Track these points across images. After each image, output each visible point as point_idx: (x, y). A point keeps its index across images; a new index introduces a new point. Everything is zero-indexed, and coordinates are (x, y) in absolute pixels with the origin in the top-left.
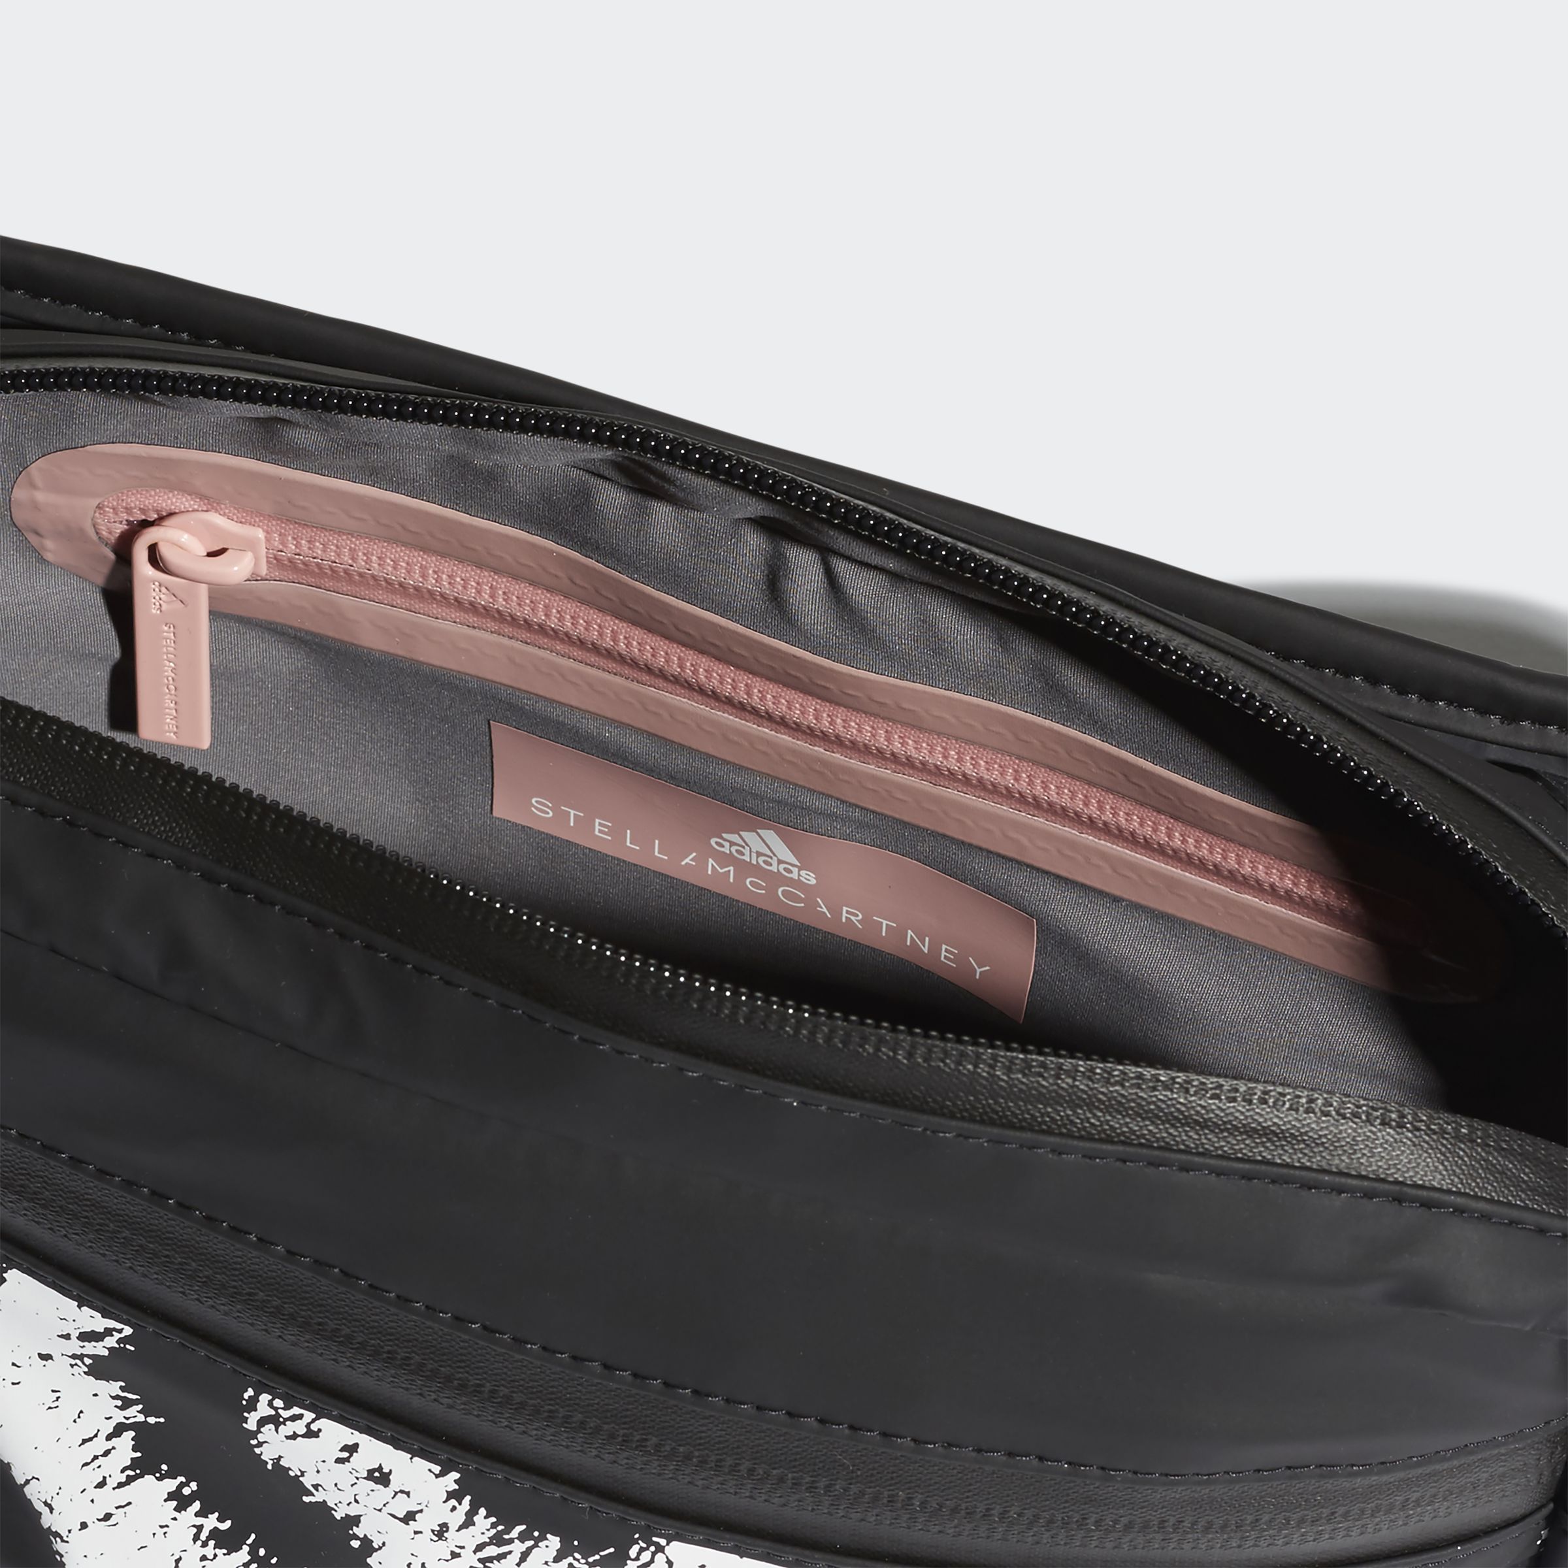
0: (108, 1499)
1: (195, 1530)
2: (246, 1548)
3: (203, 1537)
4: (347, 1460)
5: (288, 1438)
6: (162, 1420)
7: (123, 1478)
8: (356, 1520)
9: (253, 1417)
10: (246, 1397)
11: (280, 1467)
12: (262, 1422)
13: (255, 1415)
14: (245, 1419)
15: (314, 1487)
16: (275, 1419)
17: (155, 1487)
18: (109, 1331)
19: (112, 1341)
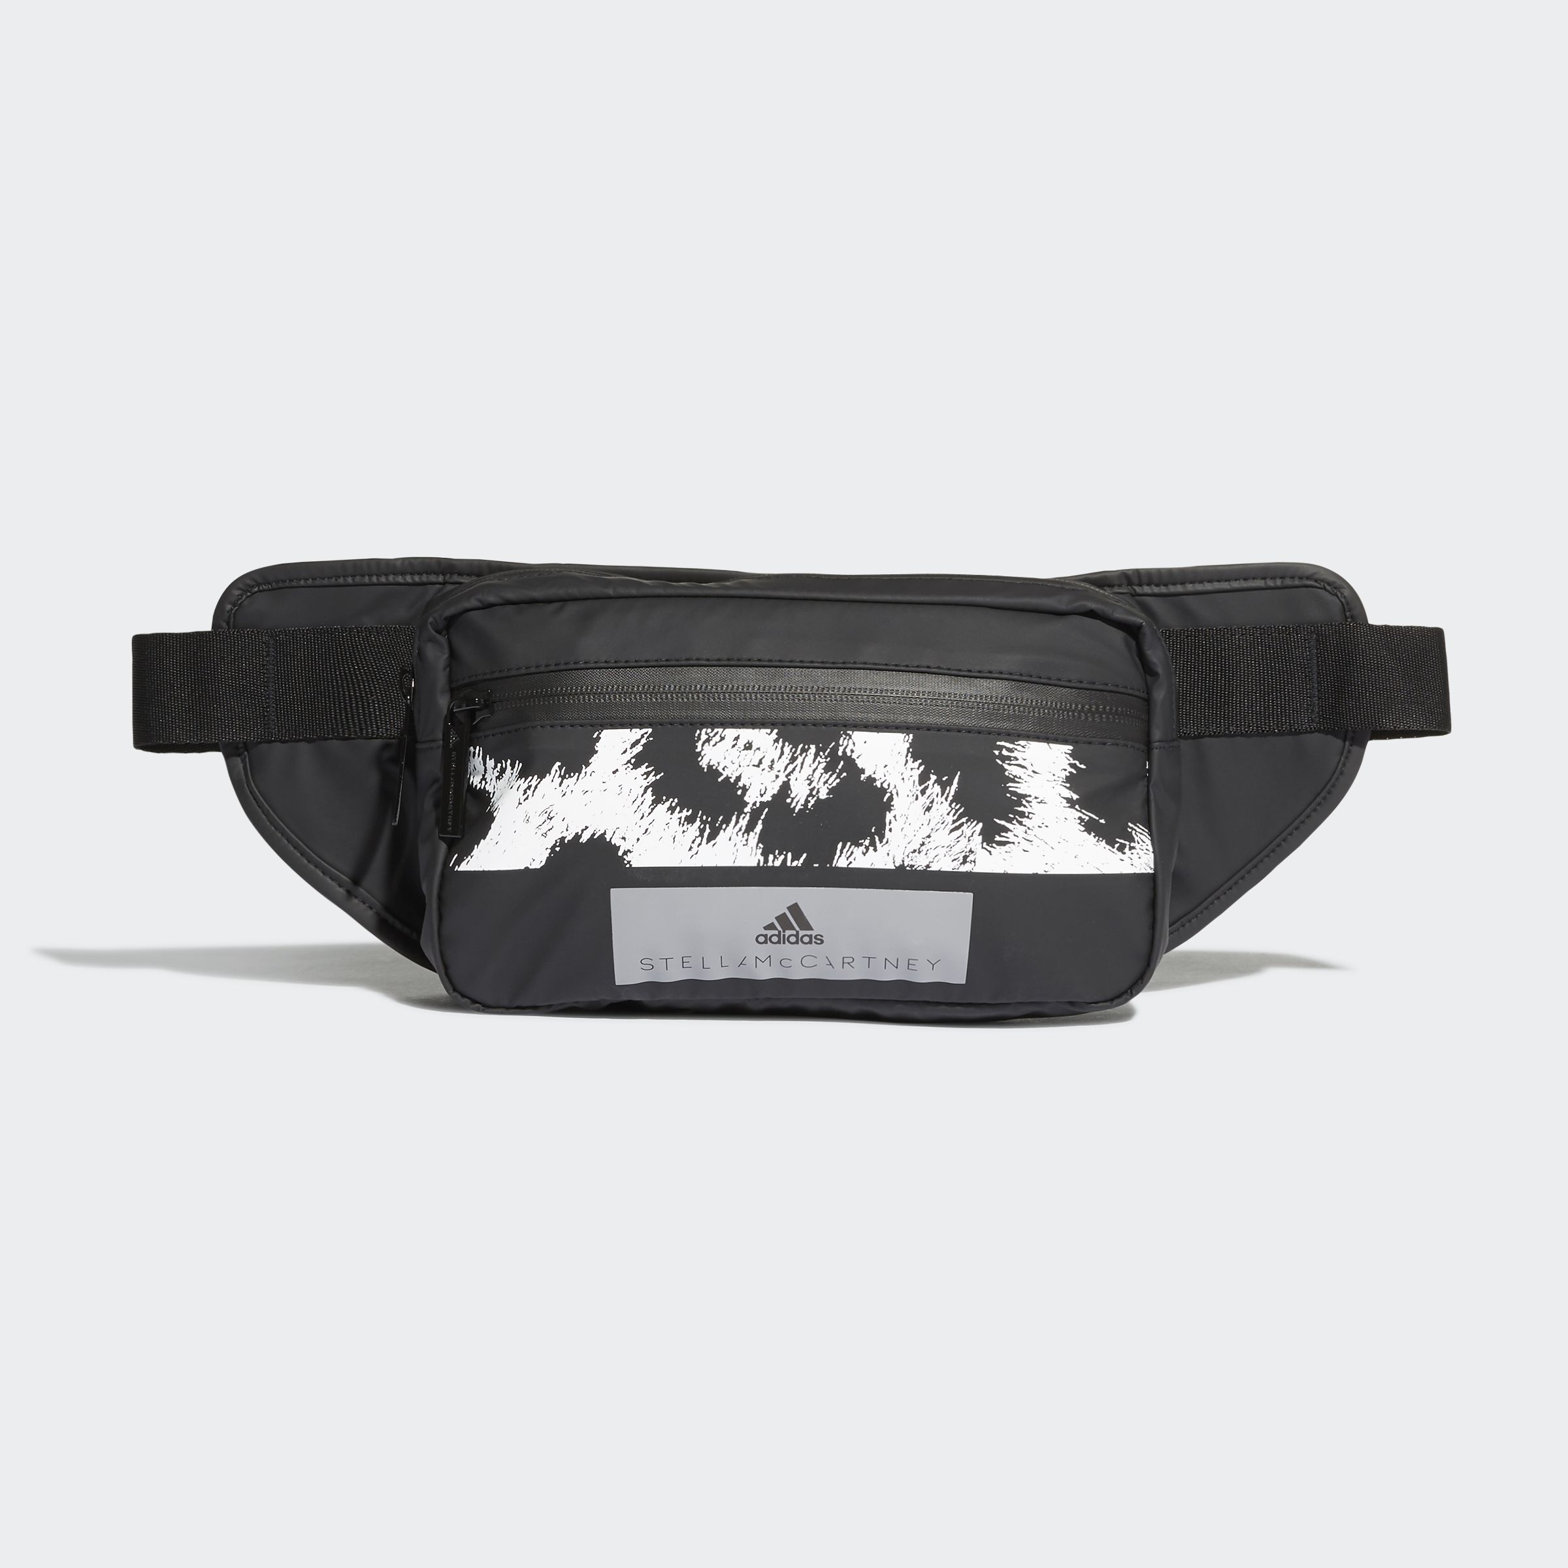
0: (645, 823)
1: (679, 820)
2: (698, 819)
3: (682, 822)
4: (736, 744)
5: (713, 746)
6: (662, 774)
7: (650, 811)
8: (738, 778)
9: (699, 744)
10: (696, 735)
11: (710, 767)
12: (703, 745)
13: (700, 743)
14: (696, 747)
15: (724, 769)
16: (708, 740)
17: (662, 808)
18: (642, 736)
19: (643, 741)
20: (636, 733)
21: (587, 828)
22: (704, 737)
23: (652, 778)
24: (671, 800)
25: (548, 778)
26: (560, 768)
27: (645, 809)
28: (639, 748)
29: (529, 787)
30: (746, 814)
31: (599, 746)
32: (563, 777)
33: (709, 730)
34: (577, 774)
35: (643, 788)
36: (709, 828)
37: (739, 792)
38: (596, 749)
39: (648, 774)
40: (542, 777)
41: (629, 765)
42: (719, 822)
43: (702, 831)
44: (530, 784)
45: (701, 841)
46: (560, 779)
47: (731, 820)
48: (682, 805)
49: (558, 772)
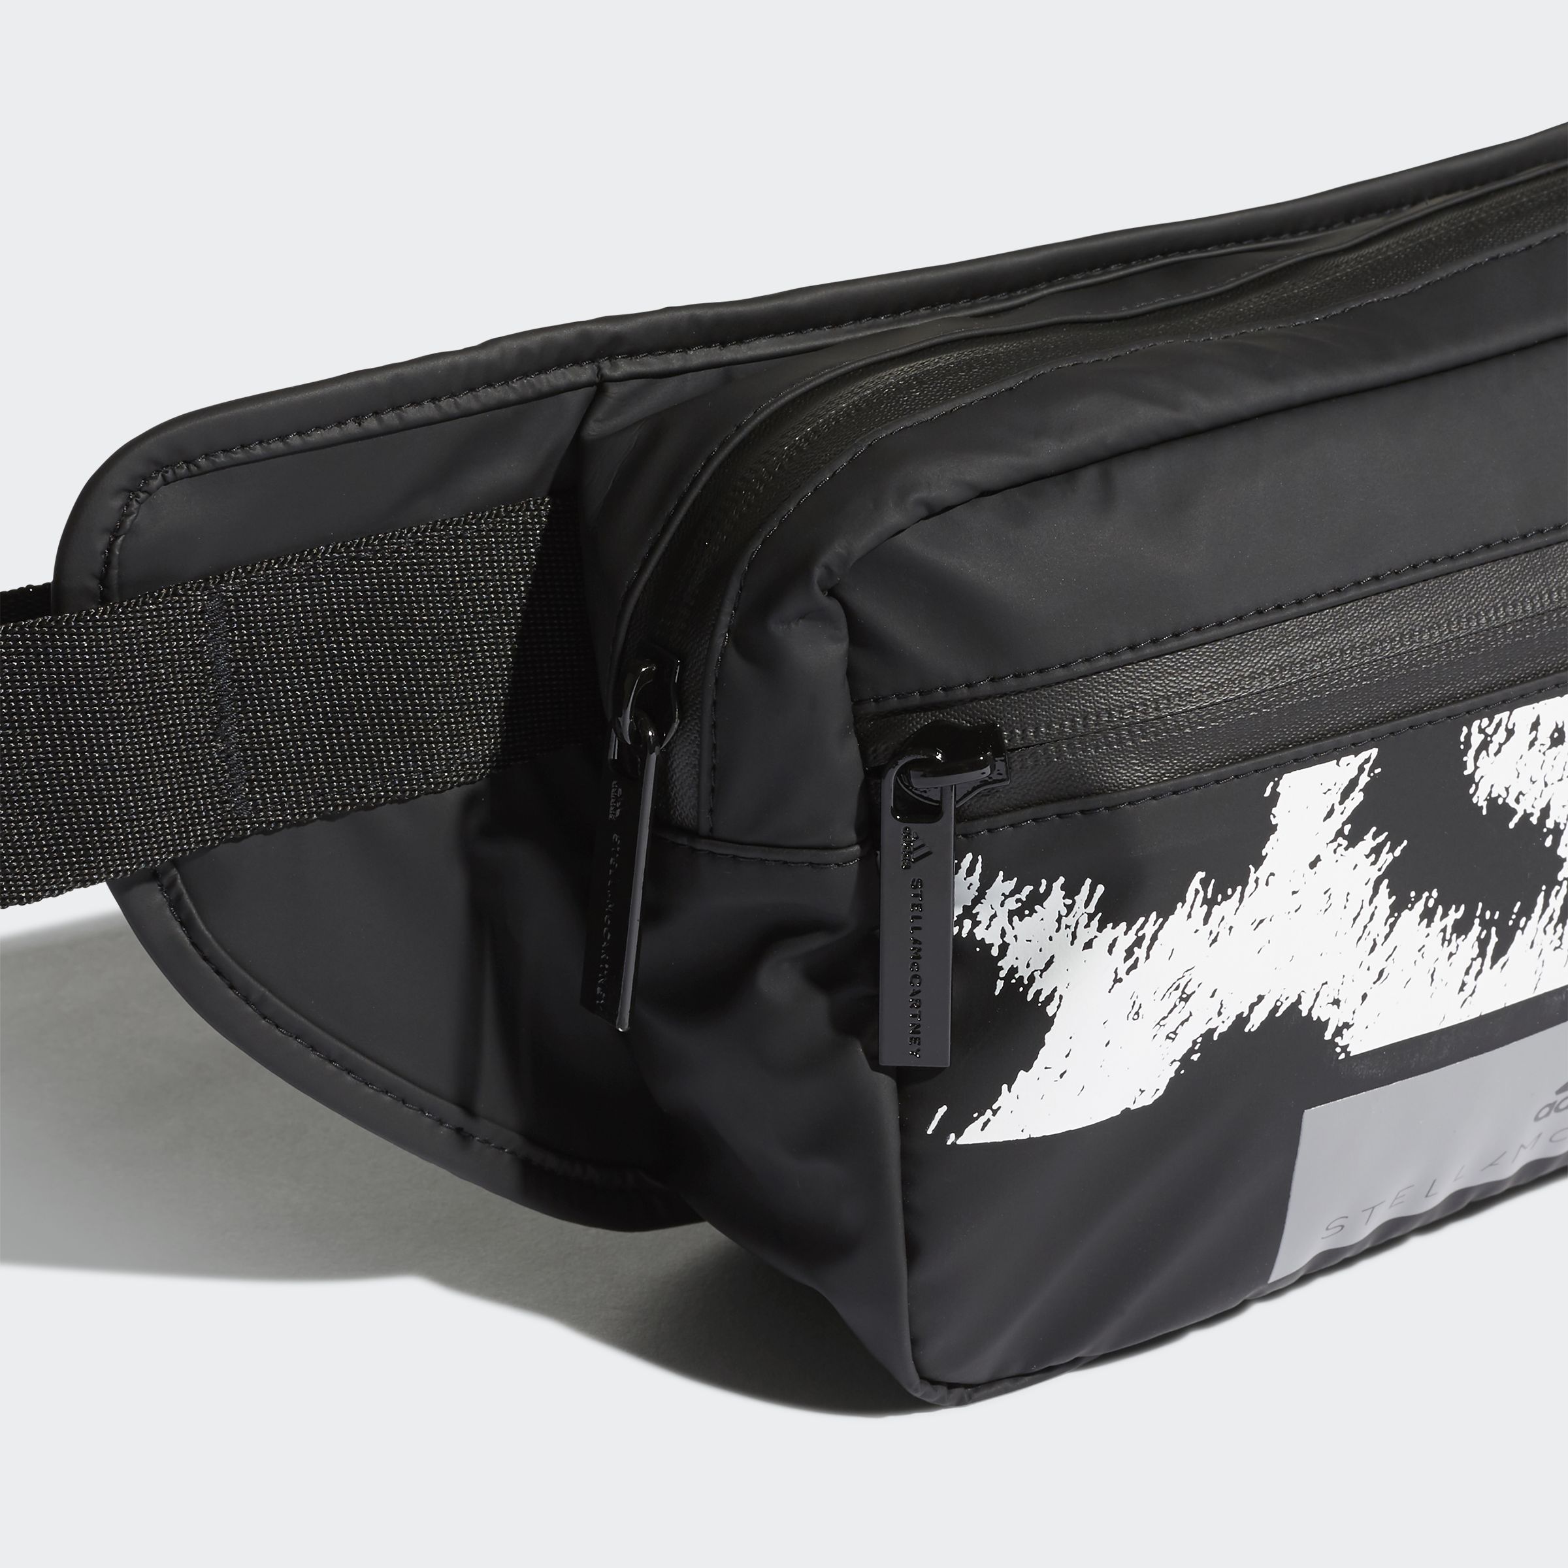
0: (1377, 961)
1: (1442, 934)
2: (1477, 921)
3: (1448, 937)
4: (1535, 739)
5: (1496, 754)
6: (1405, 842)
7: (1387, 929)
8: (1545, 812)
9: (1469, 758)
10: (1462, 739)
11: (1492, 801)
12: (1476, 758)
13: (1471, 753)
14: (1464, 766)
15: (1517, 801)
16: (1484, 746)
17: (1410, 917)
18: (1361, 769)
19: (1364, 779)
20: (1349, 766)
21: (1261, 998)
22: (1477, 739)
23: (1386, 858)
24: (1426, 894)
25: (1181, 911)
26: (1205, 883)
27: (1379, 927)
28: (1357, 797)
29: (1138, 942)
30: (1560, 884)
31: (1279, 814)
32: (1210, 903)
33: (1485, 721)
34: (1239, 888)
35: (1371, 884)
36: (1497, 934)
37: (1548, 842)
38: (1274, 821)
39: (1377, 851)
40: (1166, 912)
41: (1340, 840)
42: (1514, 917)
43: (1483, 943)
44: (1140, 934)
45: (1482, 965)
46: (1205, 907)
47: (1535, 904)
48: (1446, 902)
49: (1202, 894)
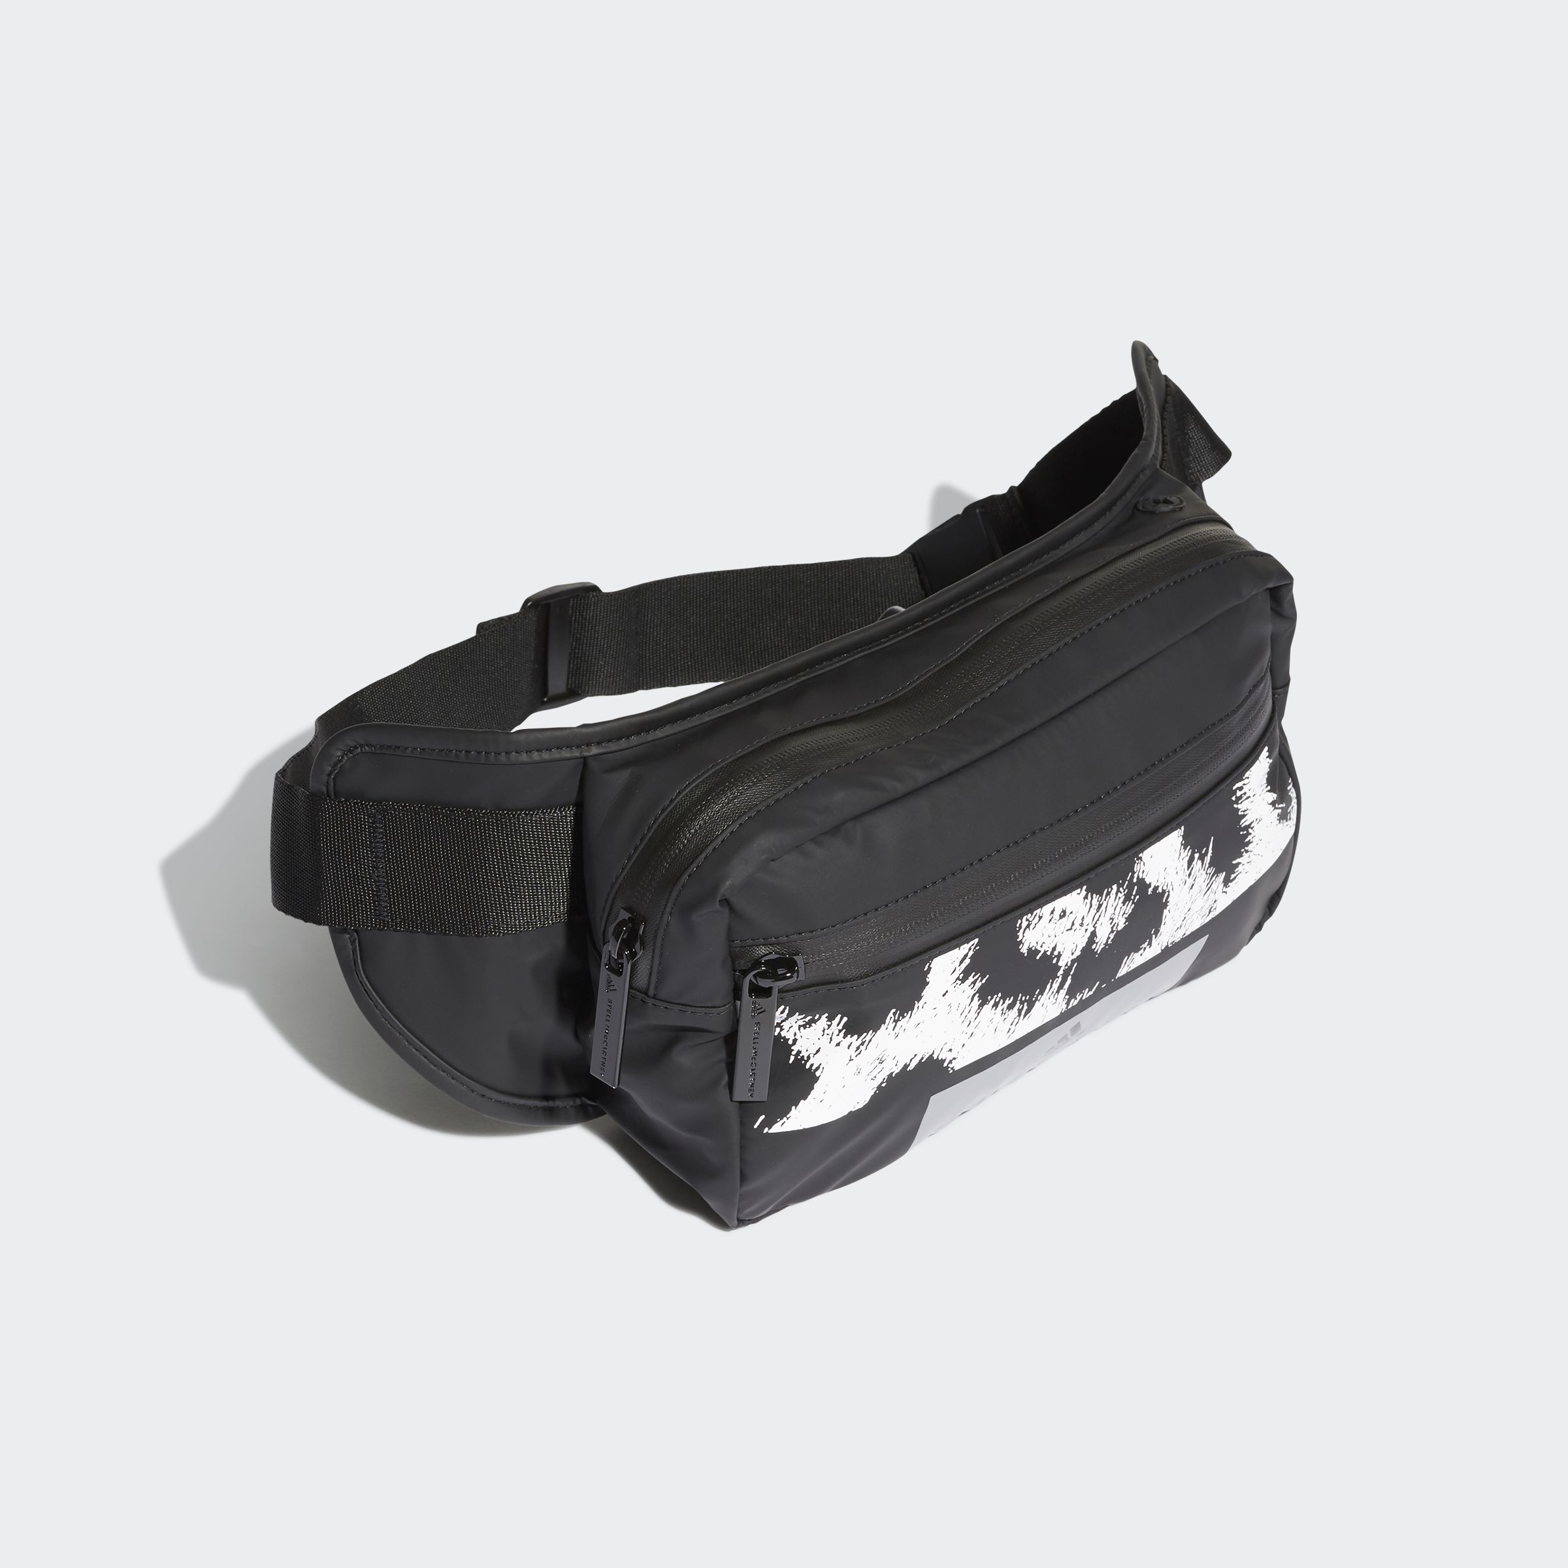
0: (971, 1029)
1: (1001, 1011)
2: (1018, 1002)
3: (1004, 1012)
4: (1052, 917)
6: (988, 976)
7: (976, 1015)
8: (1054, 949)
9: (1020, 934)
10: (1018, 925)
11: (1029, 950)
12: (1024, 933)
13: (1022, 931)
14: (1018, 937)
15: (1041, 947)
16: (1028, 926)
17: (988, 1007)
18: (970, 949)
19: (971, 953)
20: (964, 949)
21: (915, 1055)
22: (1025, 924)
23: (978, 985)
24: (996, 996)
25: (883, 1027)
26: (894, 1014)
27: (973, 1015)
28: (967, 961)
29: (862, 1044)
30: (1058, 977)
31: (931, 977)
32: (896, 1021)
33: (1030, 915)
34: (910, 1012)
35: (971, 997)
37: (1054, 961)
38: (928, 980)
39: (974, 983)
40: (876, 1030)
41: (958, 981)
42: (1035, 996)
43: (1020, 1011)
44: (864, 1040)
45: (1019, 1019)
46: (894, 1023)
47: (1046, 988)
48: (1004, 998)
49: (893, 1018)
